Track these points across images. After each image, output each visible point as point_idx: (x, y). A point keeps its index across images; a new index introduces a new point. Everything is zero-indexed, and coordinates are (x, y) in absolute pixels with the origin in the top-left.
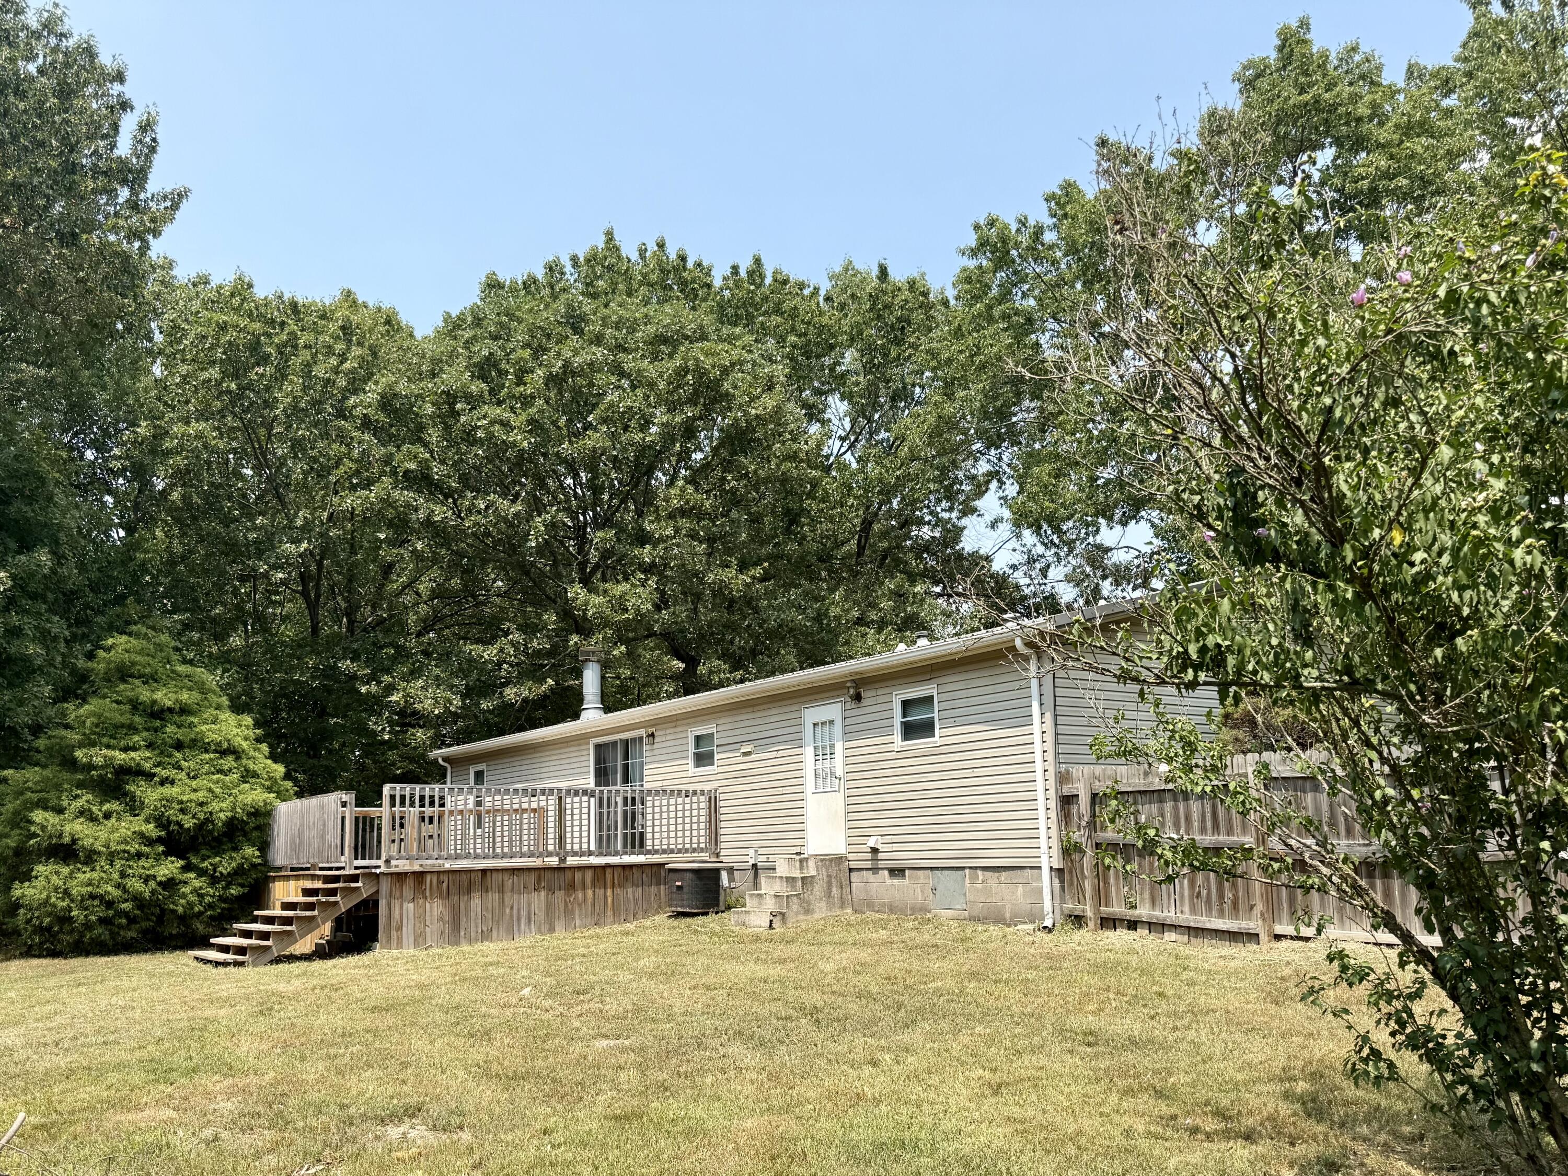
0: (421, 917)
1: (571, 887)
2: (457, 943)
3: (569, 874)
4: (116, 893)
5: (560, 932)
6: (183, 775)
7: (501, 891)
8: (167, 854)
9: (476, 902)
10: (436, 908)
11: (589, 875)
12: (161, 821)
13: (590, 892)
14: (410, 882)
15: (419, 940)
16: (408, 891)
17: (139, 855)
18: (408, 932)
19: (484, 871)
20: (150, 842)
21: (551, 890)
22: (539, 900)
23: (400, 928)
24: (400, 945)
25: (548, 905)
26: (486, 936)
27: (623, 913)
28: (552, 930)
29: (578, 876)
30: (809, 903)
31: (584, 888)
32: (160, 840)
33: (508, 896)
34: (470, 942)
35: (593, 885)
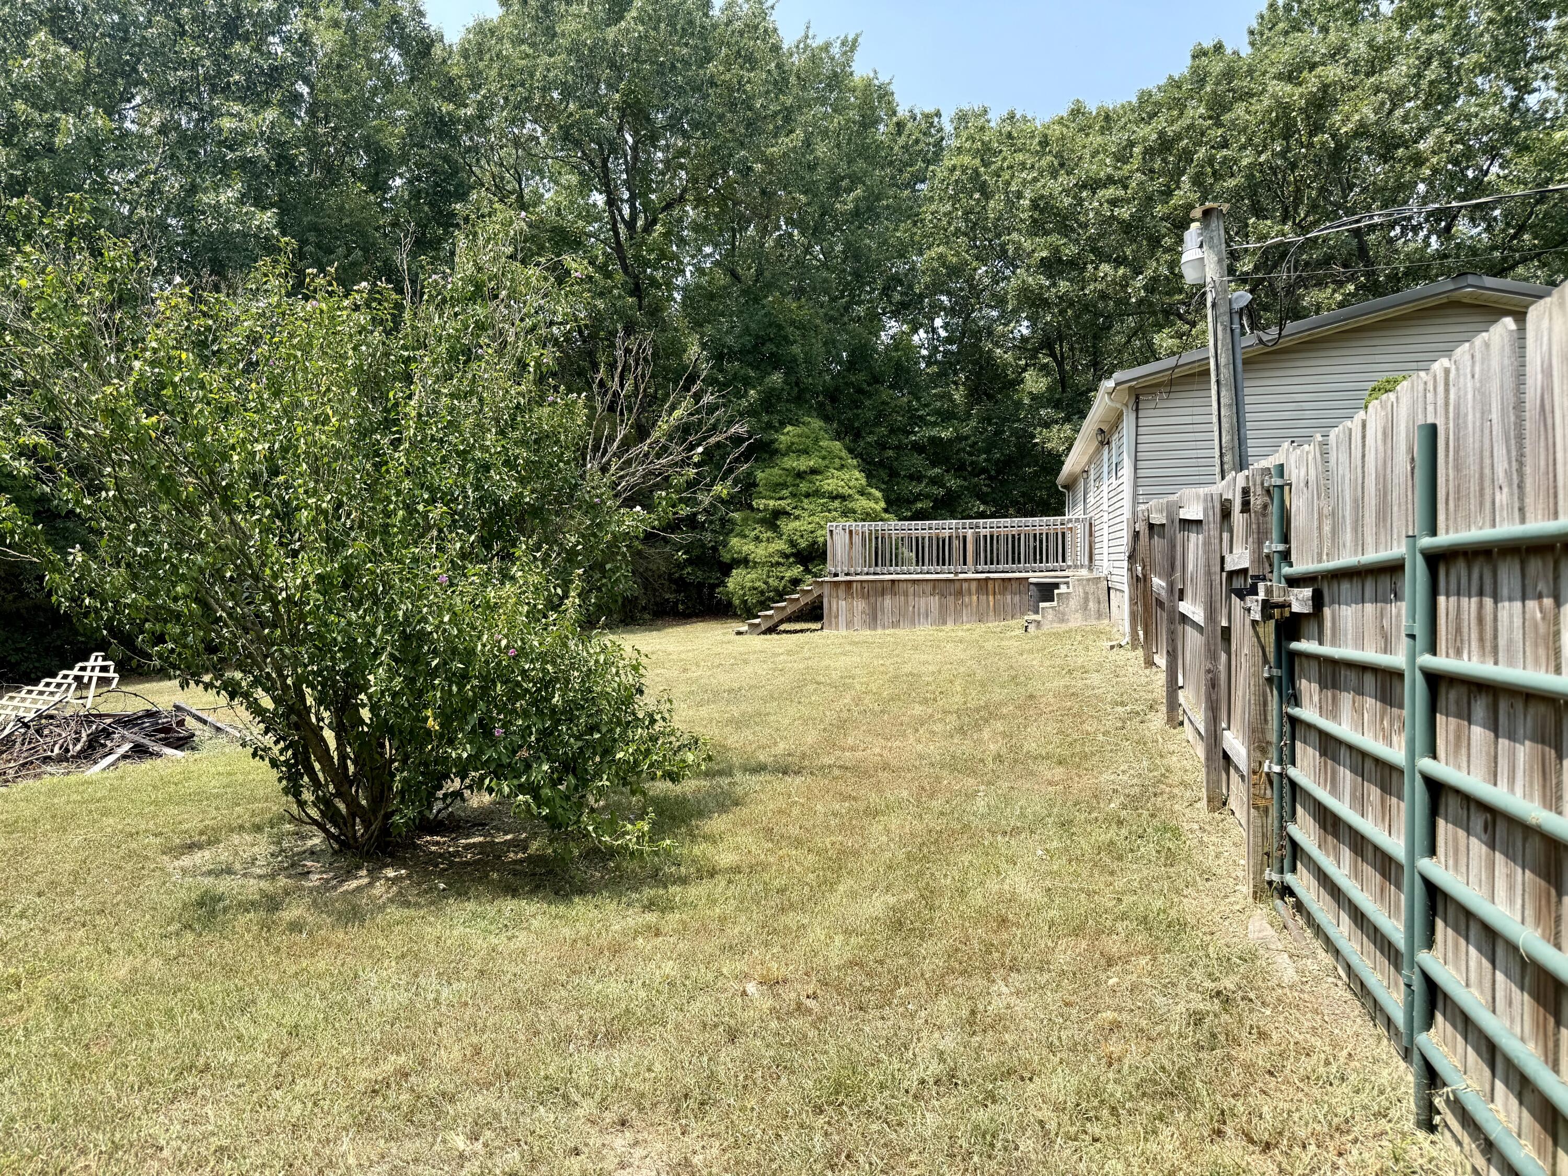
0: (851, 610)
1: (959, 593)
2: (875, 628)
3: (957, 585)
4: (764, 586)
5: (949, 626)
6: (806, 514)
7: (906, 594)
8: (795, 563)
9: (888, 601)
10: (860, 605)
11: (974, 586)
12: (792, 543)
13: (975, 598)
14: (843, 587)
15: (849, 624)
16: (841, 593)
17: (778, 564)
18: (842, 619)
19: (893, 581)
20: (787, 556)
21: (943, 595)
22: (934, 602)
23: (837, 617)
24: (837, 628)
25: (941, 606)
26: (895, 625)
27: (1002, 613)
28: (945, 623)
29: (965, 585)
30: (1064, 614)
31: (970, 594)
32: (793, 554)
33: (911, 598)
34: (884, 627)
35: (978, 592)
